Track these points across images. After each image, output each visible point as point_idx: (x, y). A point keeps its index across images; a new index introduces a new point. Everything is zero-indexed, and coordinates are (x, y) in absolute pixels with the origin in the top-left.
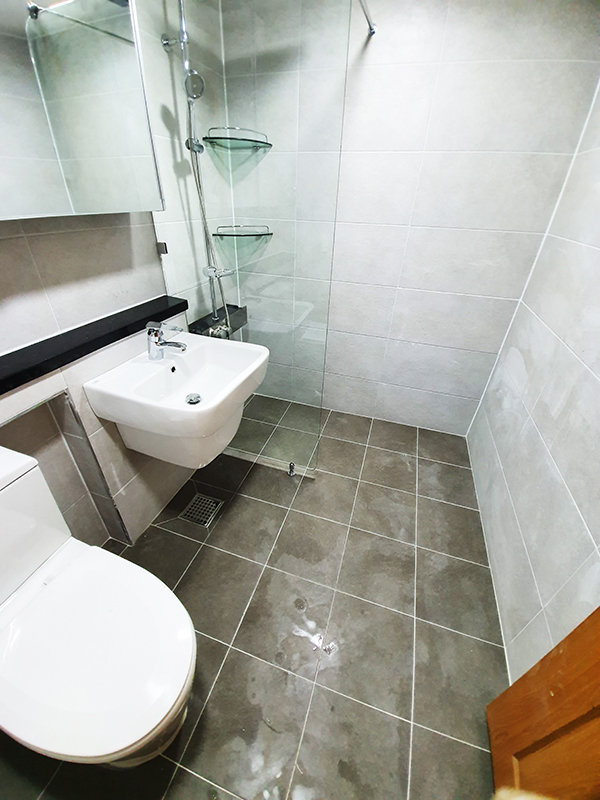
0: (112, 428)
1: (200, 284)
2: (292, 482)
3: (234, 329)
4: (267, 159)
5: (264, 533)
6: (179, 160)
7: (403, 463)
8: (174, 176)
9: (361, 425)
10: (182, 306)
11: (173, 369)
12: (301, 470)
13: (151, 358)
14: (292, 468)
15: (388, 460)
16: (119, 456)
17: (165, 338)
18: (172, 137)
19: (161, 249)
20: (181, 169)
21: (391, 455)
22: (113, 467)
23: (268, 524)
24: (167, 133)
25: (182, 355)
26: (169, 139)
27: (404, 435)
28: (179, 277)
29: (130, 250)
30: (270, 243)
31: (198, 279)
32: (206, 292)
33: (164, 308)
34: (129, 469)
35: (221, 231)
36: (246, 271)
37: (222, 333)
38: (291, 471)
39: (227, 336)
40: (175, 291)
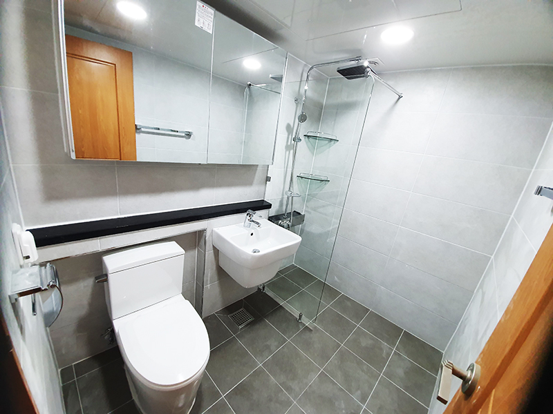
0: (216, 251)
1: (282, 198)
2: (298, 326)
3: (293, 226)
4: (335, 146)
5: (268, 347)
6: (289, 144)
7: (381, 349)
8: (285, 150)
9: (360, 311)
10: (269, 206)
11: (252, 234)
12: (307, 322)
13: (244, 226)
14: (300, 316)
15: (370, 342)
16: (215, 268)
17: (253, 219)
18: (289, 135)
19: (268, 179)
20: (288, 148)
21: (373, 339)
22: (210, 272)
23: (273, 343)
24: (287, 134)
25: (258, 229)
26: (287, 136)
27: (391, 331)
28: (272, 194)
29: (254, 178)
30: (327, 185)
31: (283, 195)
32: (285, 202)
33: (262, 205)
34: (216, 277)
35: (302, 175)
36: (311, 197)
37: (285, 225)
38: (300, 319)
39: (288, 228)
40: (268, 199)
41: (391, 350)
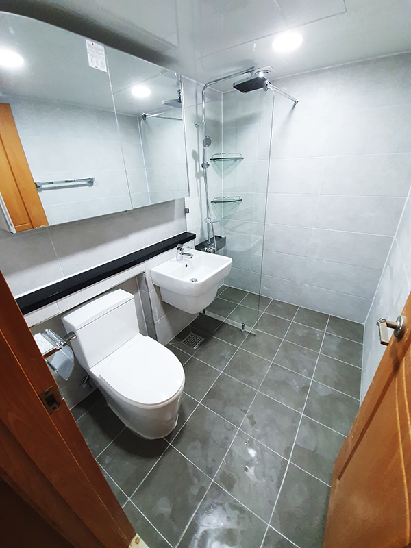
1: (202, 226)
2: (243, 335)
3: (218, 249)
4: (241, 164)
5: (223, 357)
6: (198, 171)
7: (316, 335)
8: (195, 178)
10: (193, 237)
11: (186, 266)
13: (177, 260)
14: (243, 326)
15: (305, 331)
16: (159, 303)
17: (184, 251)
18: (196, 163)
19: (187, 211)
20: (198, 175)
21: (307, 328)
22: (157, 309)
23: (226, 353)
24: (194, 161)
25: (191, 260)
26: (194, 164)
27: (319, 318)
28: (192, 224)
29: (174, 213)
30: (241, 205)
31: (202, 223)
32: (205, 229)
33: (185, 238)
34: (163, 313)
35: (215, 200)
36: (228, 218)
37: (211, 250)
38: (243, 329)
39: (214, 252)
40: (190, 230)
41: (322, 334)
